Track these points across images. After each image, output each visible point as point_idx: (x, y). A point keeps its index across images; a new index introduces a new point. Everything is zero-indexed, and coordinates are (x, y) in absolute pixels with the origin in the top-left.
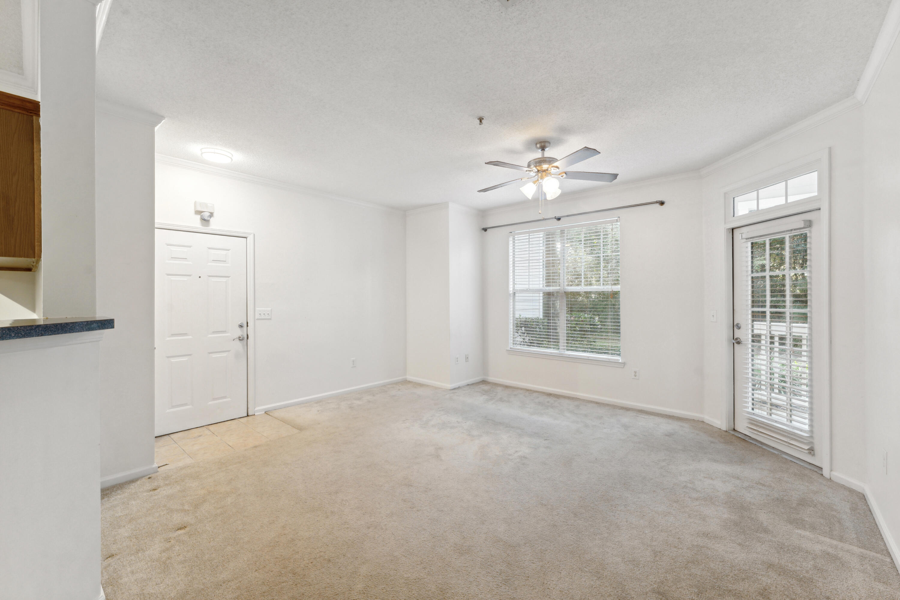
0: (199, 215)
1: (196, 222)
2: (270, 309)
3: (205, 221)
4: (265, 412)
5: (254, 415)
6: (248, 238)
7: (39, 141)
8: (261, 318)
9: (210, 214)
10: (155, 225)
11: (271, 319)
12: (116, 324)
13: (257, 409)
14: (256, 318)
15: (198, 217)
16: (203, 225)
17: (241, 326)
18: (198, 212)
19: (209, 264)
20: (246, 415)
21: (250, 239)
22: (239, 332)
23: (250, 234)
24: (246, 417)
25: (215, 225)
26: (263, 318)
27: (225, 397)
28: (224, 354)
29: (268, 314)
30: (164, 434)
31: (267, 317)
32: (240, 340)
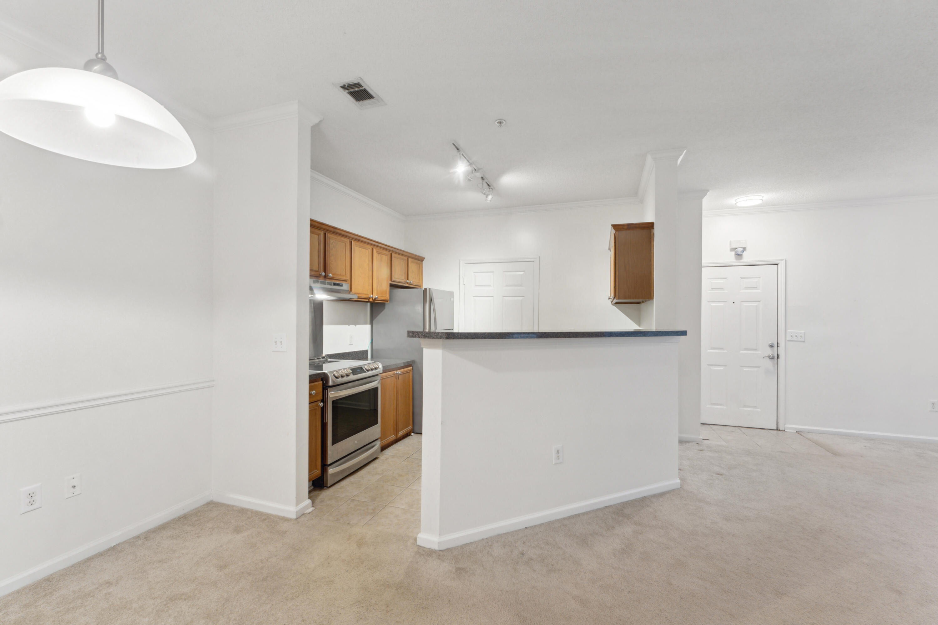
0: (734, 251)
1: (731, 258)
2: (804, 331)
3: (739, 256)
4: (796, 432)
5: (784, 431)
6: (779, 265)
7: (654, 239)
8: (792, 339)
9: (742, 249)
10: (702, 265)
11: (804, 342)
12: (688, 333)
13: (787, 426)
14: (788, 339)
15: (733, 253)
16: (737, 259)
17: (772, 346)
18: (733, 249)
19: (742, 291)
20: (776, 429)
21: (782, 266)
22: (769, 352)
23: (781, 260)
24: (775, 430)
25: (747, 257)
26: (795, 340)
27: (755, 407)
28: (755, 369)
29: (801, 336)
30: (705, 423)
31: (799, 339)
32: (770, 358)
